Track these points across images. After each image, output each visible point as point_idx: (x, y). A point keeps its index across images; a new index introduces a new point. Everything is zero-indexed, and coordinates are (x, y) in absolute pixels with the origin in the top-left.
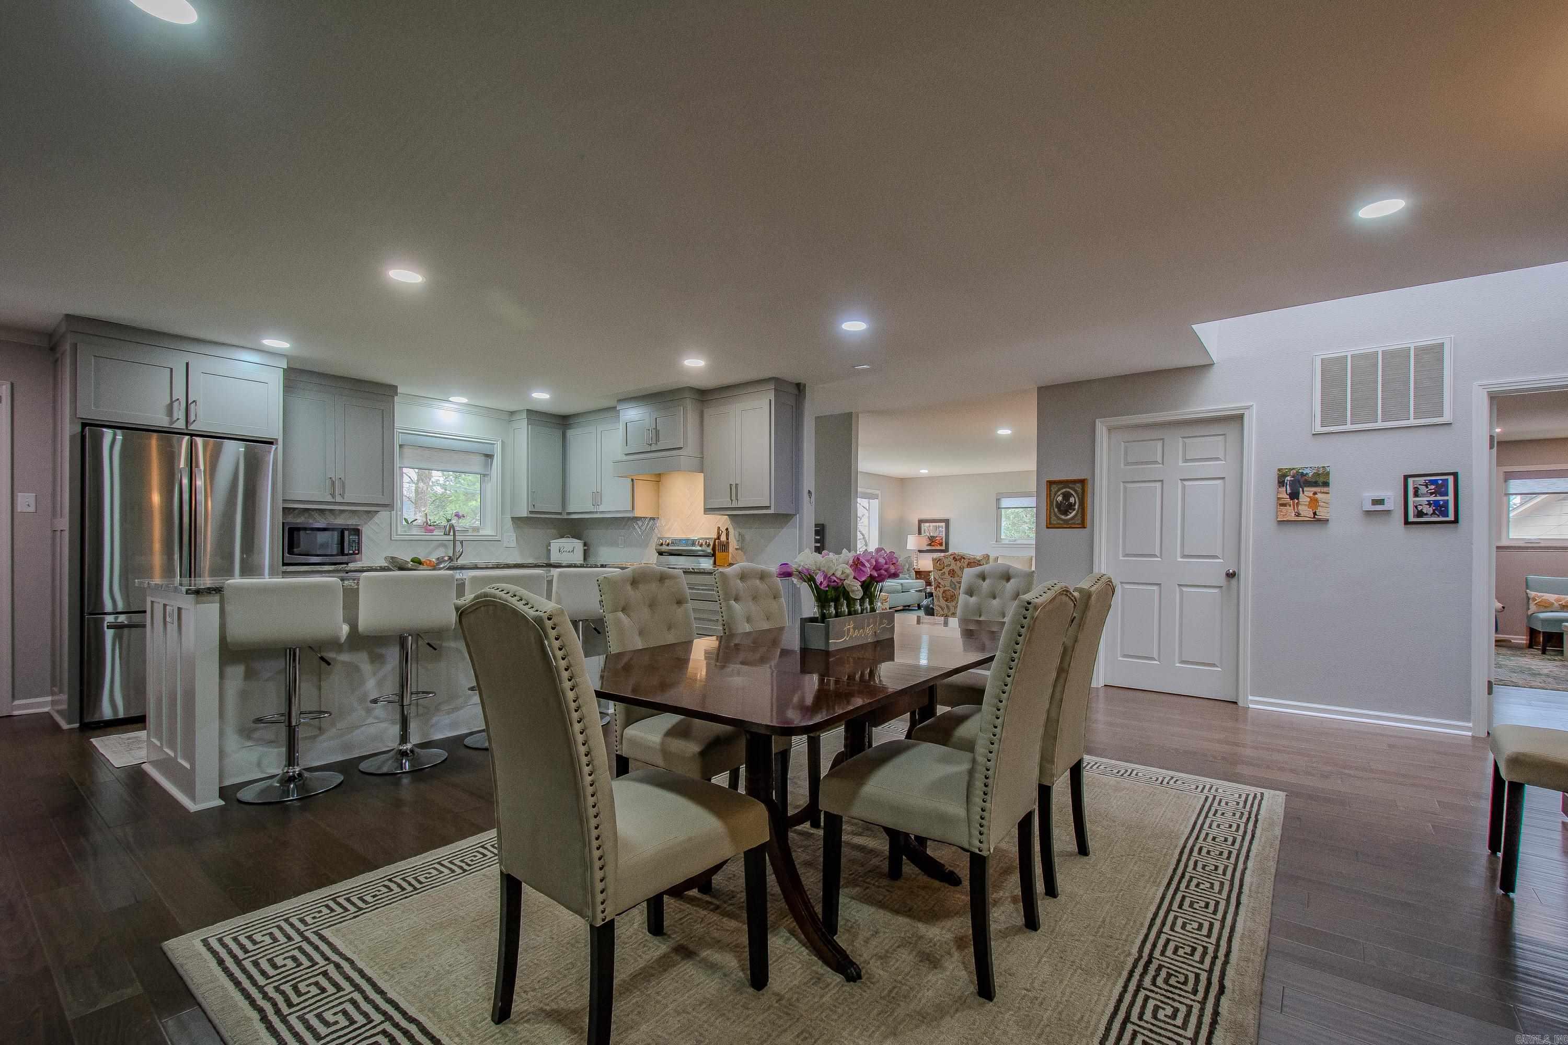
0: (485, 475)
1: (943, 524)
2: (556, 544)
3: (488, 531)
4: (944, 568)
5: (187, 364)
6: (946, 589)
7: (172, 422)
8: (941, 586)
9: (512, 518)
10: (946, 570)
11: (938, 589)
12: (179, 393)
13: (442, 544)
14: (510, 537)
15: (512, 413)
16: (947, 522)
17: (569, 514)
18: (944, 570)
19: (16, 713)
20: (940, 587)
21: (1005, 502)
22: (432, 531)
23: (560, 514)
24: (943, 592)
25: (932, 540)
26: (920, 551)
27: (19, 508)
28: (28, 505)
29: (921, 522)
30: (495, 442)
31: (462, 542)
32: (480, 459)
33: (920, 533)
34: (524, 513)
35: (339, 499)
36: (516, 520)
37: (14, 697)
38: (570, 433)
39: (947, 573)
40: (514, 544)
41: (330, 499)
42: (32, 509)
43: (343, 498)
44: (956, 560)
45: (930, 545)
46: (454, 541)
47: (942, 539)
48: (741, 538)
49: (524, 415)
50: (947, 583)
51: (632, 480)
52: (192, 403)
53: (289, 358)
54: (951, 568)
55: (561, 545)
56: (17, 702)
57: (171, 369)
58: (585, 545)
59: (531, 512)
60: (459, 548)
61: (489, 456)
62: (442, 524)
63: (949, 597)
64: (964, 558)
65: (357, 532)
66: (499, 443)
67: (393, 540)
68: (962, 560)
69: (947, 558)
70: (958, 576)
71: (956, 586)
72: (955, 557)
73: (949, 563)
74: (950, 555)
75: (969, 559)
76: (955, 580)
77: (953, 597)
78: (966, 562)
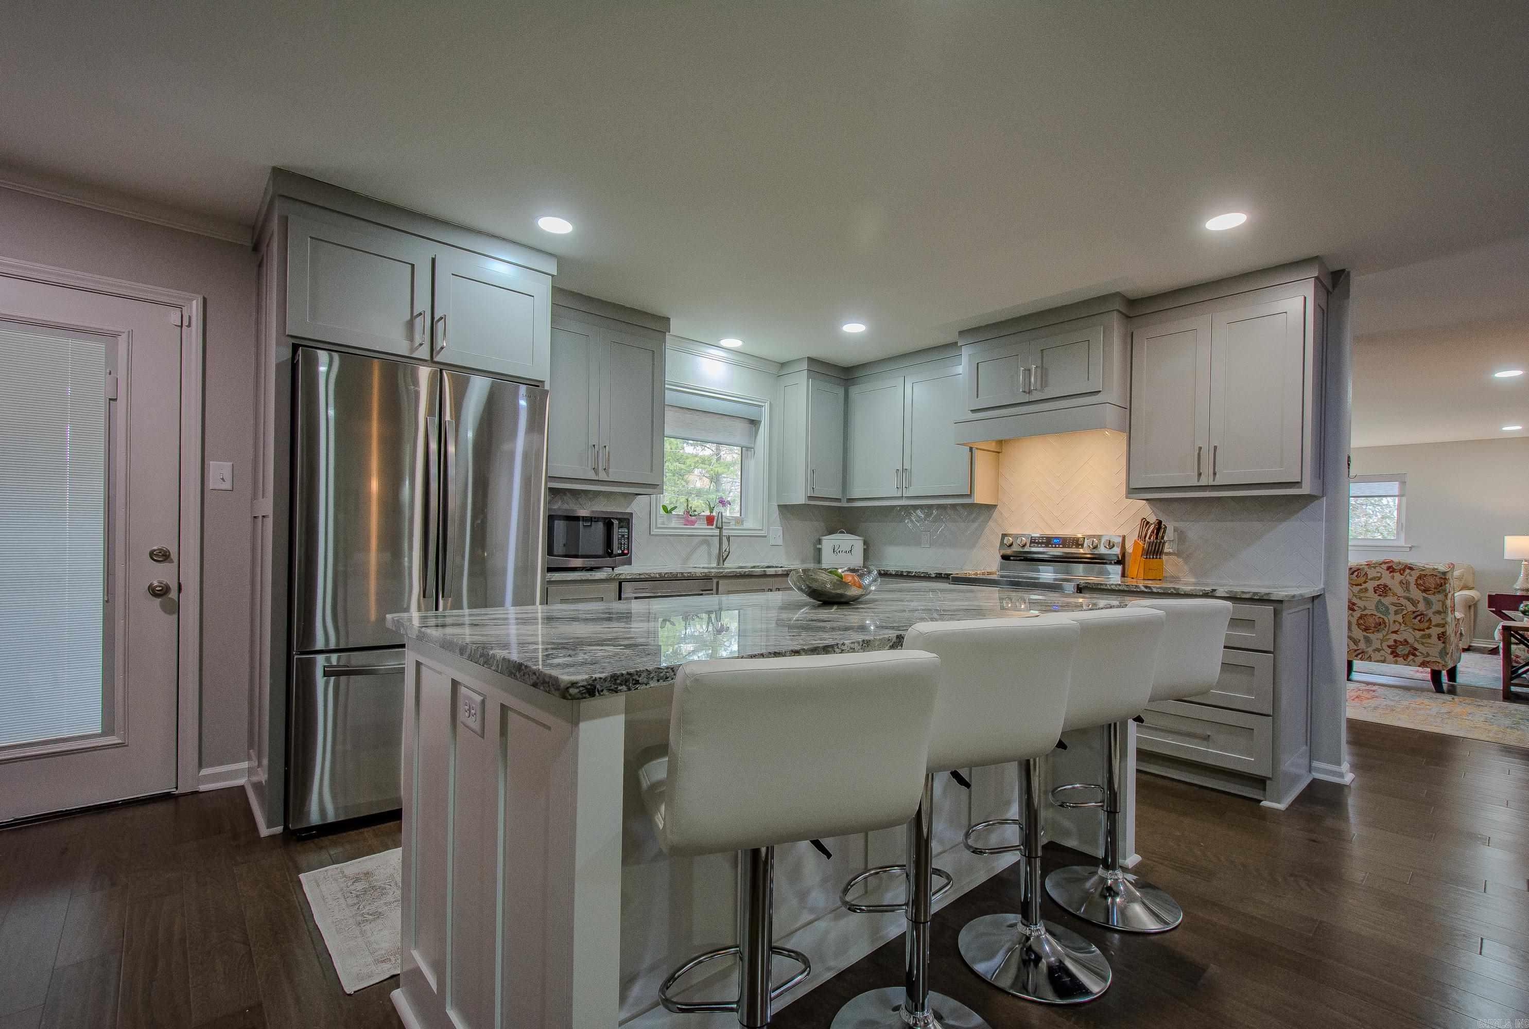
0: (748, 449)
2: (828, 542)
3: (750, 524)
4: (1365, 582)
5: (433, 260)
6: (1366, 612)
7: (413, 350)
8: (1356, 609)
9: (779, 506)
10: (1371, 585)
12: (423, 304)
13: (705, 540)
14: (776, 533)
15: (783, 365)
17: (850, 500)
18: (1364, 586)
19: (203, 788)
20: (1354, 610)
22: (693, 523)
23: (838, 500)
24: (1360, 618)
27: (213, 483)
28: (223, 479)
30: (763, 404)
31: (728, 538)
32: (741, 426)
34: (799, 498)
35: (603, 476)
36: (786, 509)
37: (200, 766)
38: (854, 391)
39: (1371, 590)
40: (780, 541)
41: (591, 475)
42: (227, 485)
43: (608, 476)
44: (1392, 572)
46: (720, 536)
48: (1181, 536)
49: (805, 365)
51: (971, 449)
52: (438, 321)
53: (561, 261)
54: (1380, 582)
55: (837, 543)
56: (204, 772)
57: (413, 266)
58: (865, 543)
59: (810, 498)
60: (725, 545)
61: (754, 423)
62: (703, 514)
63: (1373, 625)
64: (1411, 569)
65: (626, 521)
66: (767, 405)
67: (653, 535)
68: (1408, 571)
69: (1375, 568)
70: (1395, 594)
71: (1387, 609)
72: (1392, 566)
73: (1379, 575)
74: (1381, 564)
75: (1423, 570)
76: (1386, 601)
77: (1380, 625)
78: (1415, 574)
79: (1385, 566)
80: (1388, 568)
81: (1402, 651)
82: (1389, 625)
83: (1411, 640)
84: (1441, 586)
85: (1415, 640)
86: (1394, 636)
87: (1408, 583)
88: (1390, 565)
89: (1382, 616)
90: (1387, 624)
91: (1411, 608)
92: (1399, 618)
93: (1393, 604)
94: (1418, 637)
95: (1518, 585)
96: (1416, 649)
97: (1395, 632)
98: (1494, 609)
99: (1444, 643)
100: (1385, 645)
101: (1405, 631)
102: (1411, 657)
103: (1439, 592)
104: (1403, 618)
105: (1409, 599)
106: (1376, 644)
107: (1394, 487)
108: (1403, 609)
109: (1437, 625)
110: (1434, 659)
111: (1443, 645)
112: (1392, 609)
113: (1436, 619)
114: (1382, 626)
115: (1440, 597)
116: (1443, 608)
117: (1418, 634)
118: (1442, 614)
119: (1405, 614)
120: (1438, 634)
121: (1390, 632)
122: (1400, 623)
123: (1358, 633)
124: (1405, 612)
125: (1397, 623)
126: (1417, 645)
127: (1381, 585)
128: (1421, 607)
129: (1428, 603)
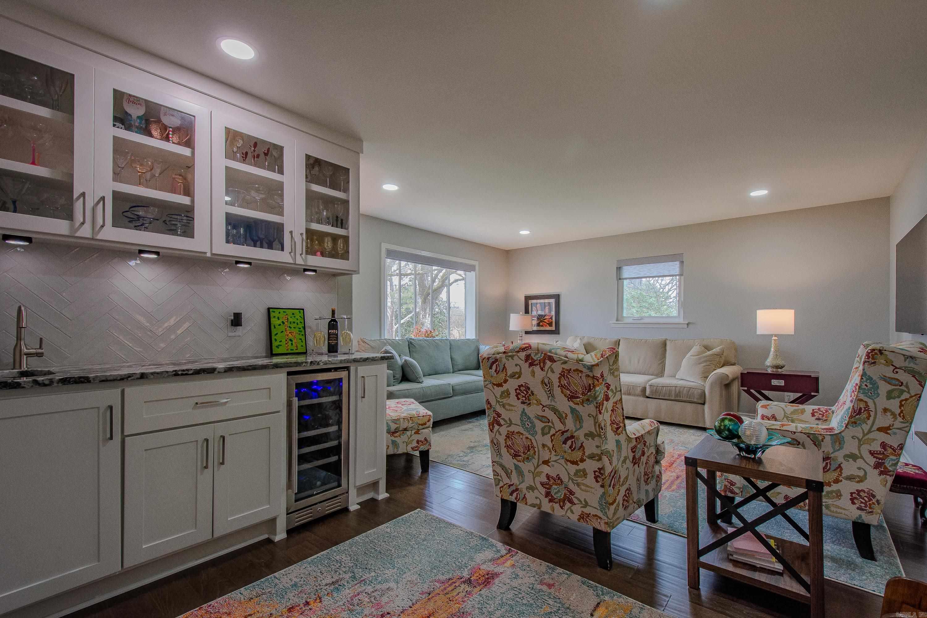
1: (553, 301)
4: (506, 381)
6: (513, 428)
8: (502, 422)
10: (512, 385)
11: (496, 427)
16: (557, 297)
18: (505, 387)
20: (500, 425)
21: (628, 271)
24: (508, 437)
25: (541, 319)
26: (527, 333)
29: (528, 298)
33: (527, 312)
39: (513, 393)
44: (531, 365)
45: (538, 325)
47: (551, 318)
50: (516, 419)
54: (521, 381)
63: (522, 450)
64: (552, 360)
68: (548, 363)
69: (512, 357)
70: (539, 403)
71: (534, 426)
72: (530, 355)
73: (517, 369)
74: (518, 352)
75: (565, 362)
76: (533, 411)
77: (529, 450)
78: (558, 368)
79: (523, 355)
80: (528, 357)
81: (556, 493)
82: (539, 451)
83: (565, 479)
84: (590, 390)
85: (570, 478)
86: (545, 469)
87: (550, 383)
88: (529, 352)
89: (530, 437)
90: (536, 449)
91: (559, 426)
92: (547, 440)
93: (541, 418)
94: (572, 473)
95: (769, 362)
96: (572, 493)
97: (546, 462)
98: (746, 388)
99: (602, 486)
100: (538, 479)
101: (555, 461)
102: (568, 505)
103: (588, 400)
104: (552, 441)
105: (555, 411)
106: (529, 480)
107: (675, 267)
108: (550, 428)
109: (592, 457)
110: (593, 512)
111: (602, 490)
112: (539, 425)
113: (591, 447)
114: (532, 452)
115: (591, 408)
116: (595, 429)
117: (572, 469)
118: (596, 439)
119: (554, 435)
120: (595, 472)
121: (541, 462)
122: (549, 448)
123: (508, 461)
124: (553, 431)
125: (546, 449)
126: (571, 486)
127: (522, 385)
128: (570, 424)
129: (578, 418)
